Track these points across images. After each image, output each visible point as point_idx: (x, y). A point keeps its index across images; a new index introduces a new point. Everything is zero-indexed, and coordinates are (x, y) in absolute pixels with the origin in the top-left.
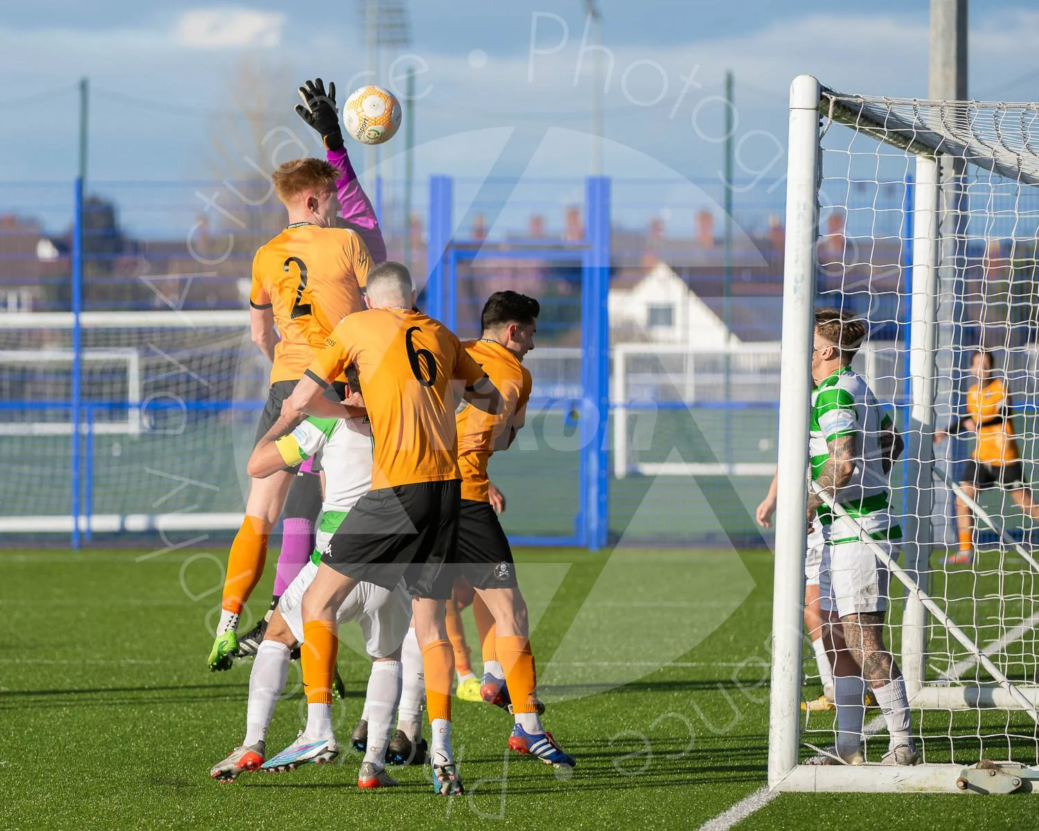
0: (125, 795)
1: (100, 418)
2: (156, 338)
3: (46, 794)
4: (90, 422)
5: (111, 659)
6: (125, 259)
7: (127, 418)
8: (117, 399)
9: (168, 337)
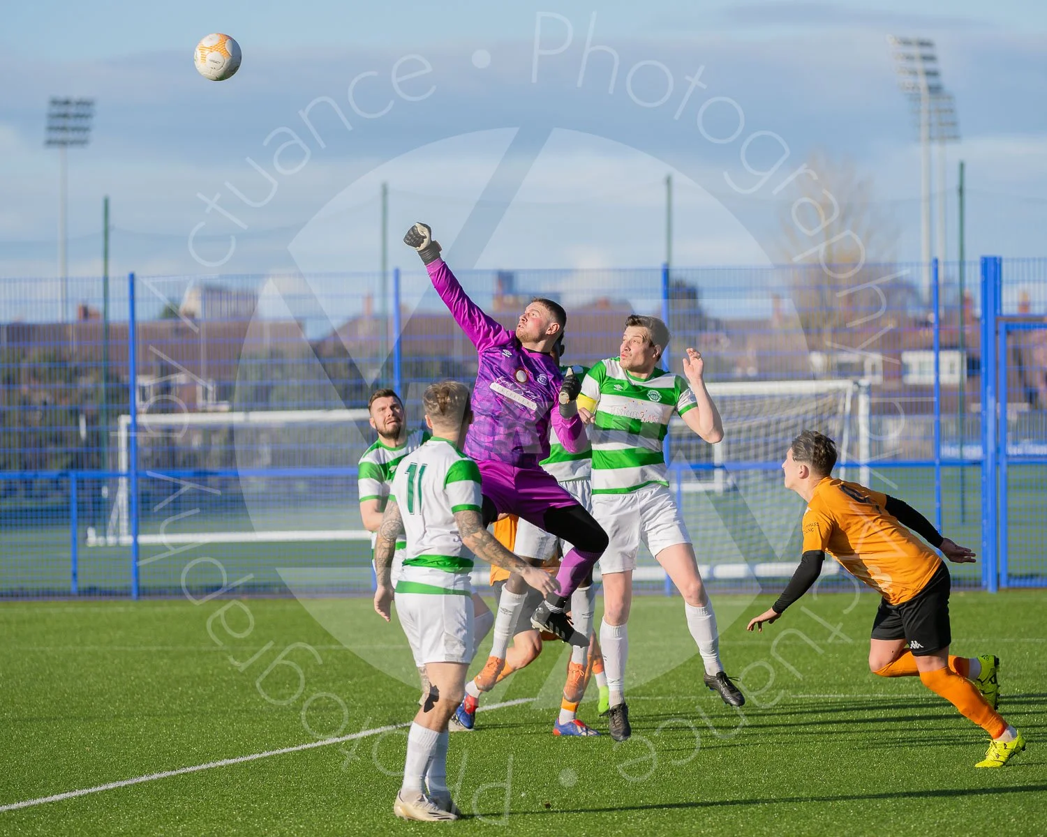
0: (716, 819)
1: (687, 478)
2: (737, 406)
3: (645, 819)
4: (679, 482)
5: (702, 695)
6: (708, 335)
7: (713, 479)
8: (703, 461)
9: (748, 405)
